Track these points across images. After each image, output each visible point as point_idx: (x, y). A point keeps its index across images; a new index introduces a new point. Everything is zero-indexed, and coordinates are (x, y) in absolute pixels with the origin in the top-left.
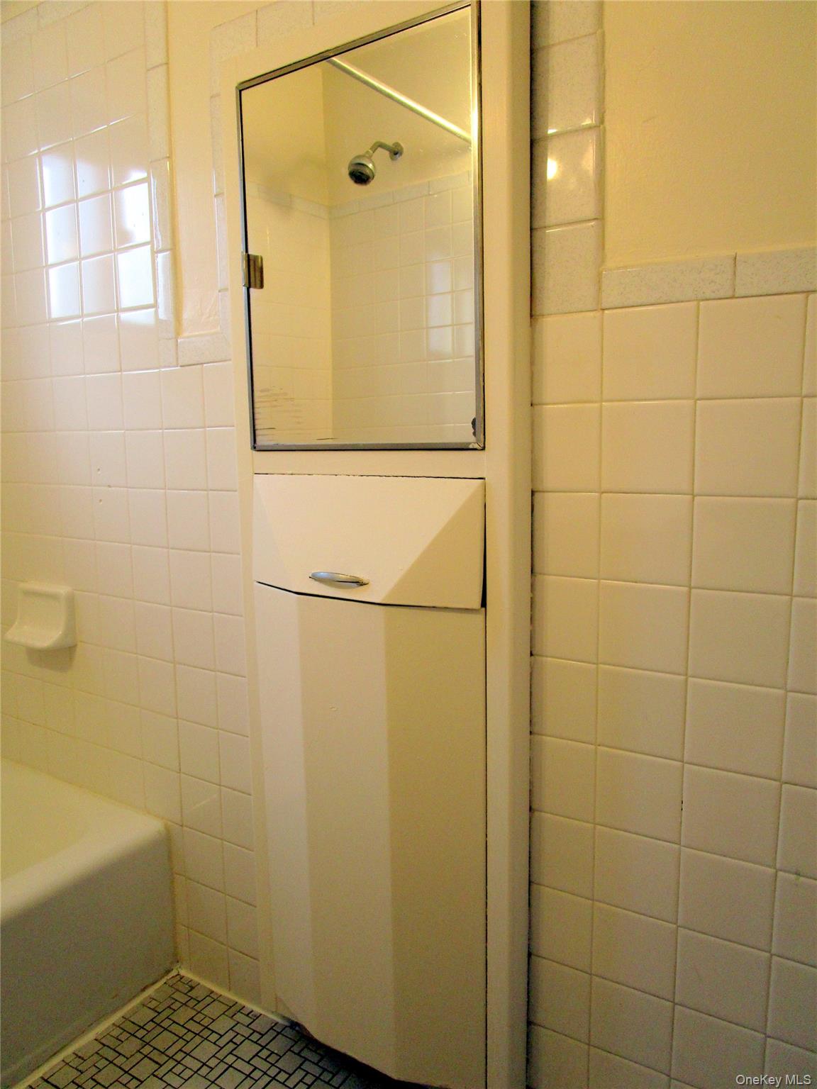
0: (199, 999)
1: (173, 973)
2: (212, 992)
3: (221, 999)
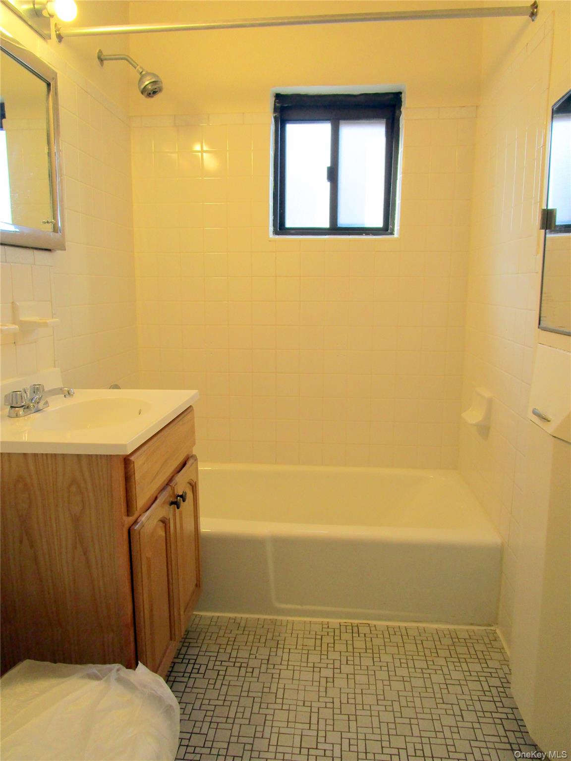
0: (494, 647)
1: (492, 628)
2: (503, 648)
3: (504, 654)
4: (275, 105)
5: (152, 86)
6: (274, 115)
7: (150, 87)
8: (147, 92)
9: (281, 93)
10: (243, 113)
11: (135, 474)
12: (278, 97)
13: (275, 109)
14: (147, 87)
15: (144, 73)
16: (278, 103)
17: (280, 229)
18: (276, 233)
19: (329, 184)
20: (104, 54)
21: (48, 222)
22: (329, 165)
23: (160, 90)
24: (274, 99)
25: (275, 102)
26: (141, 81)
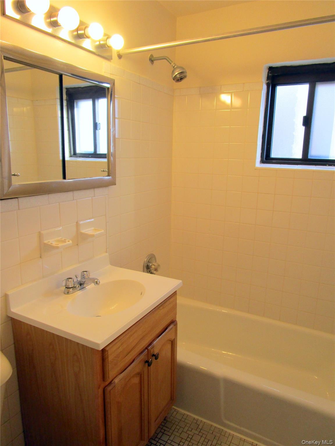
4: (268, 74)
5: (180, 75)
6: (267, 82)
7: (178, 76)
8: (176, 79)
9: (273, 67)
10: (244, 83)
11: (108, 358)
12: (271, 69)
13: (268, 78)
14: (176, 76)
15: (175, 67)
16: (270, 73)
17: (266, 159)
18: (262, 162)
19: (304, 128)
20: (154, 57)
21: (104, 171)
22: (305, 115)
23: (185, 77)
24: (267, 71)
25: (268, 73)
26: (173, 72)
